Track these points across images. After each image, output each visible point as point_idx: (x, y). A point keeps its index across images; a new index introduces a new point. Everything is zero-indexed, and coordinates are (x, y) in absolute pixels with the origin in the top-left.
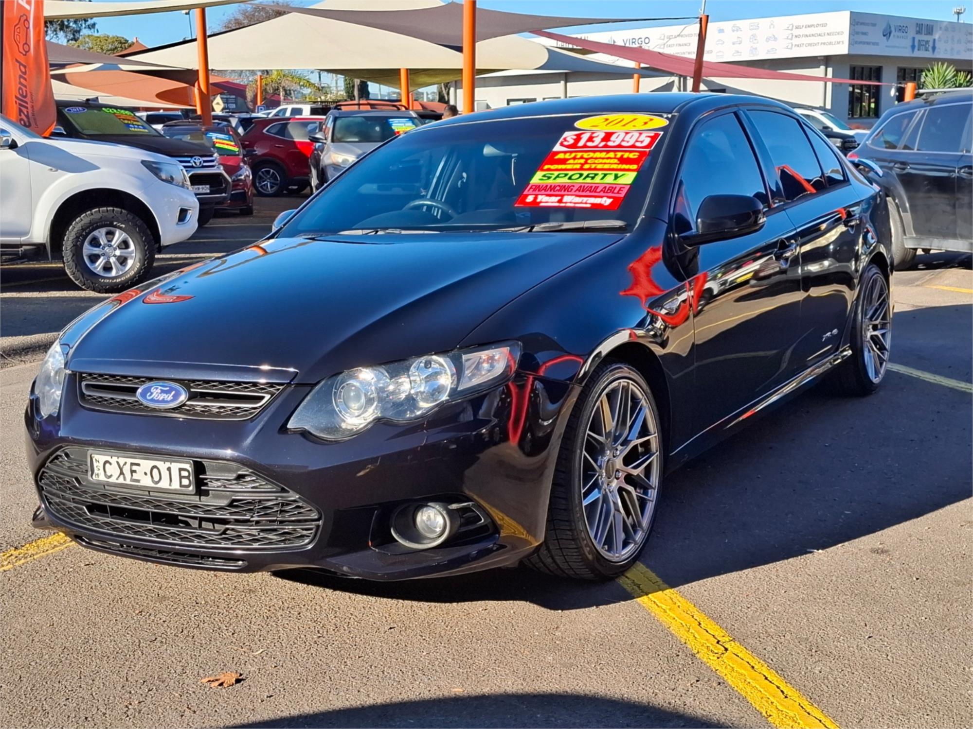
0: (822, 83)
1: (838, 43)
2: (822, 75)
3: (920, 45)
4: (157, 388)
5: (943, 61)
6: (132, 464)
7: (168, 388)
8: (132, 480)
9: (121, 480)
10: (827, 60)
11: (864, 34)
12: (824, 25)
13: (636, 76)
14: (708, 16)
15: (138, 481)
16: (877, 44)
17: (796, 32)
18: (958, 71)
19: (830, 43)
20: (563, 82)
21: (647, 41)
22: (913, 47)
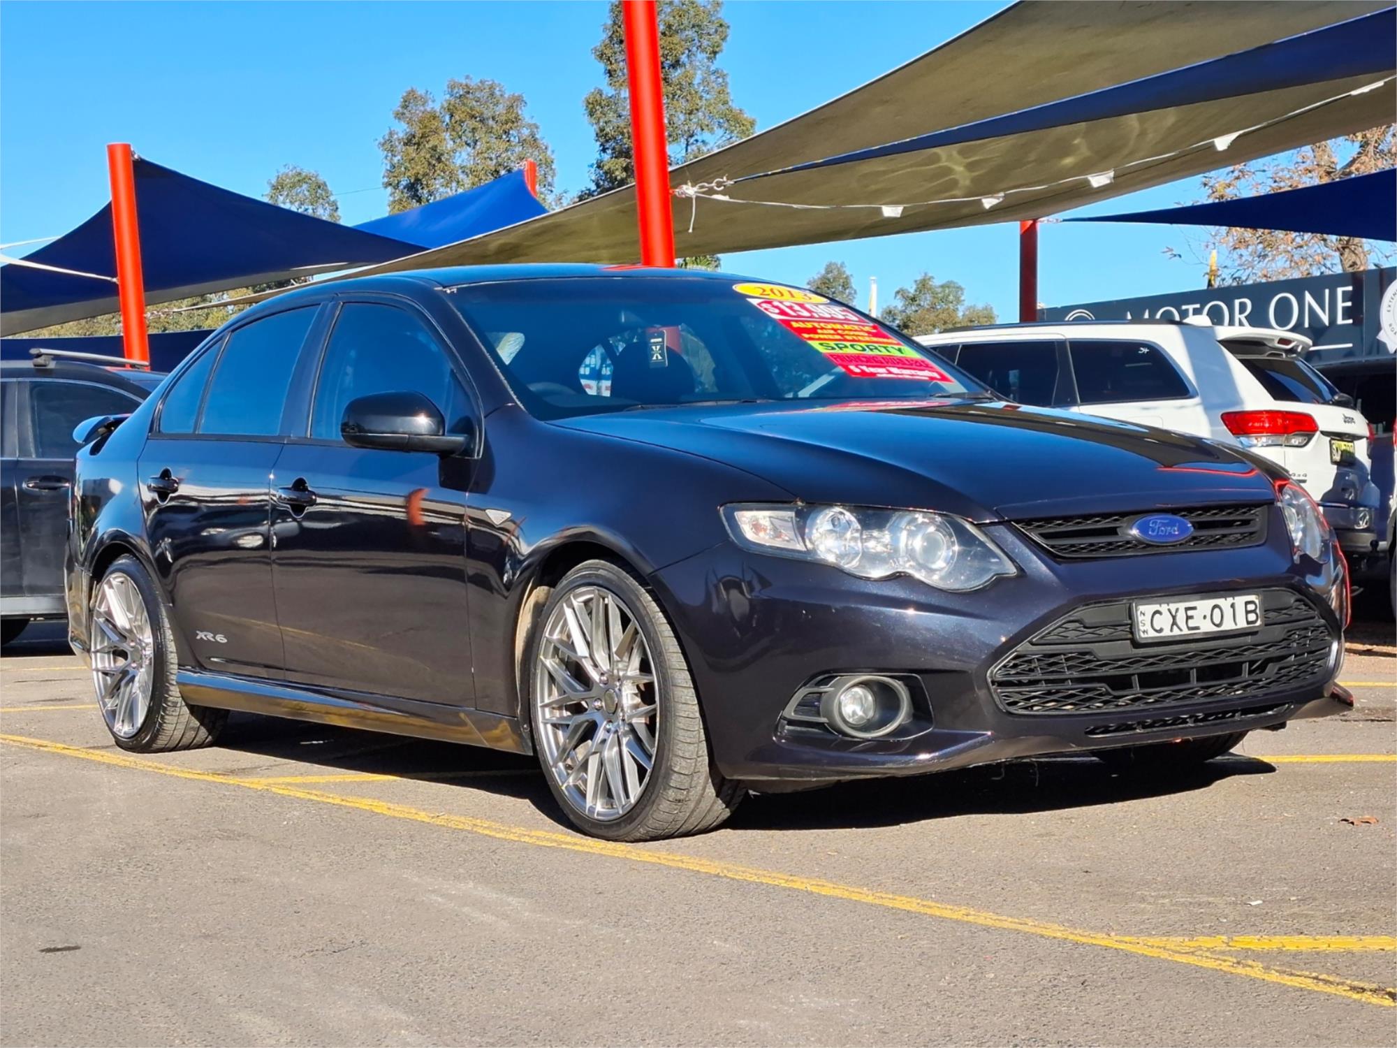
6: (1187, 609)
8: (1190, 629)
9: (1176, 632)
15: (1197, 628)
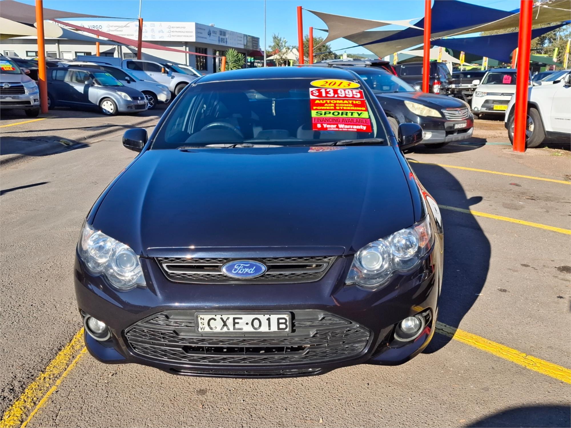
0: (184, 54)
1: (191, 36)
2: (184, 50)
3: (222, 40)
4: (239, 266)
5: (233, 48)
6: (235, 318)
7: (249, 265)
8: (235, 329)
9: (225, 329)
10: (186, 44)
11: (201, 33)
12: (184, 28)
13: (97, 43)
14: (142, 19)
15: (240, 329)
16: (205, 38)
17: (172, 30)
18: (238, 52)
19: (187, 36)
20: (57, 44)
21: (100, 27)
22: (219, 41)
